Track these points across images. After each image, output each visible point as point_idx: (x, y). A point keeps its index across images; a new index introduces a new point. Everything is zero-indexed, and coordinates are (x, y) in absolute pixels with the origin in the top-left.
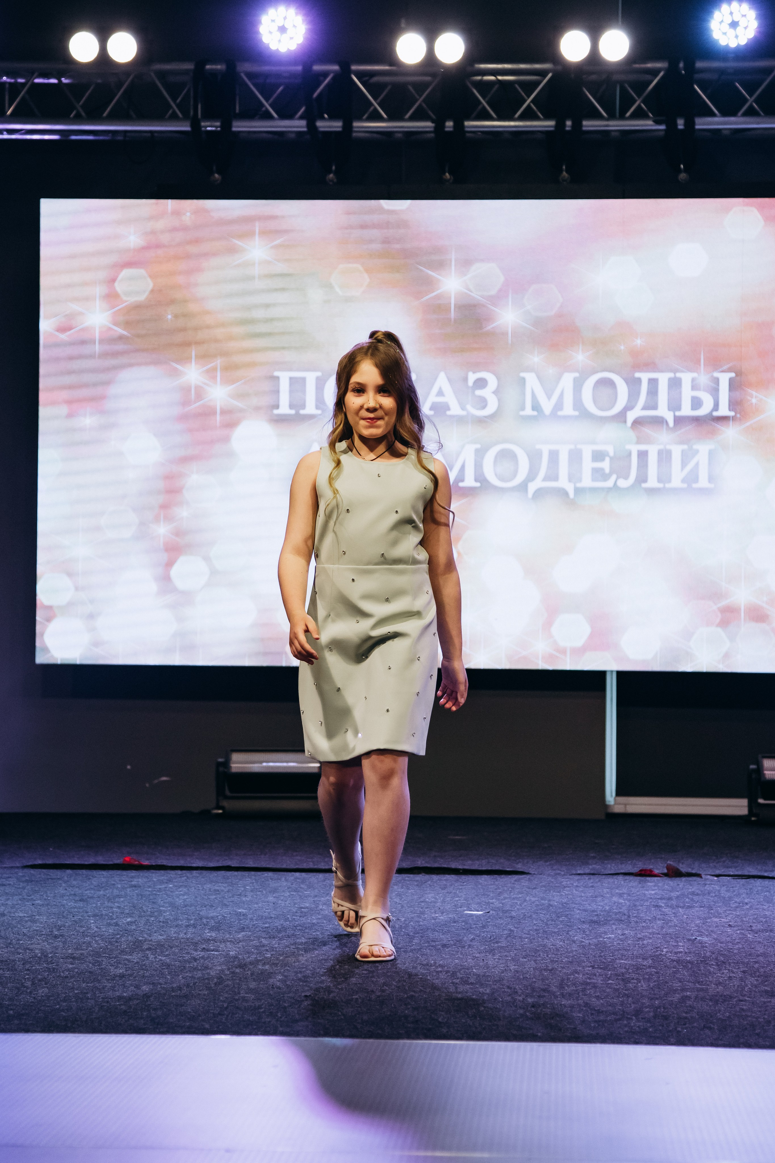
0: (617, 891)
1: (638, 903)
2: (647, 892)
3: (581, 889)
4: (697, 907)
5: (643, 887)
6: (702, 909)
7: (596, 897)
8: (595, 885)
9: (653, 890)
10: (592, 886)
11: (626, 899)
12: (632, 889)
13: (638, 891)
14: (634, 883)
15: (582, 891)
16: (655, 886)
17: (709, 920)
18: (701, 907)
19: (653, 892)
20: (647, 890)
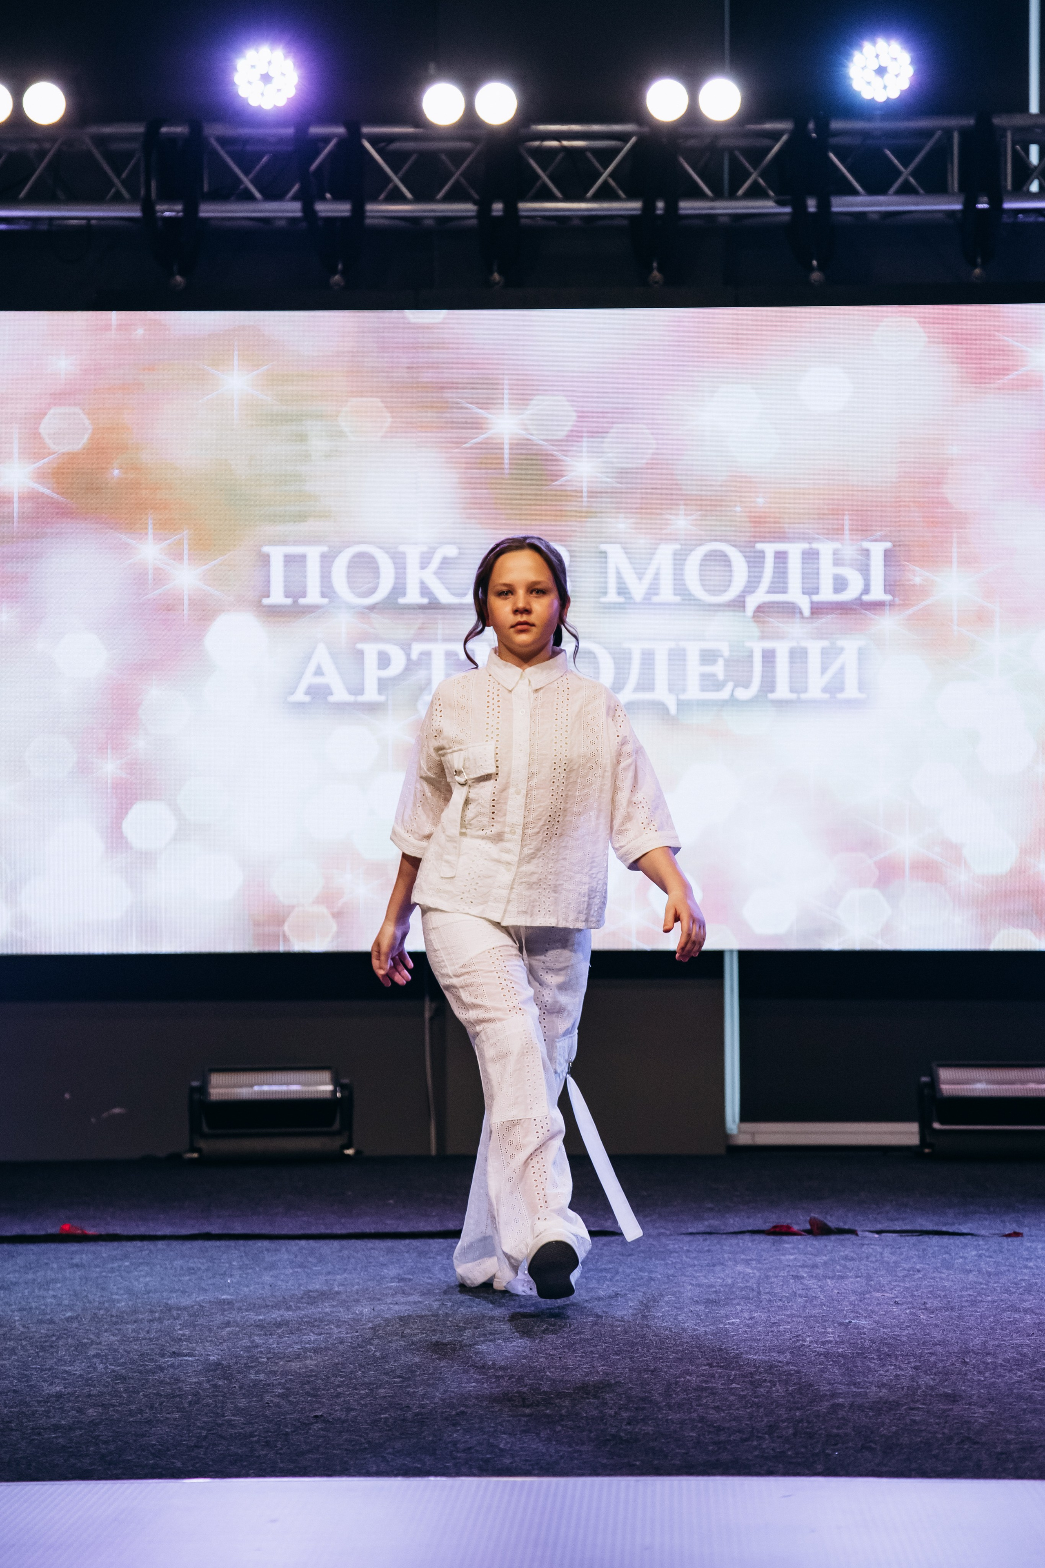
0: (743, 1257)
1: (771, 1274)
2: (783, 1257)
3: (694, 1255)
4: (851, 1277)
5: (778, 1250)
6: (859, 1279)
7: (714, 1265)
8: (712, 1248)
9: (792, 1254)
10: (709, 1251)
11: (755, 1268)
12: (763, 1253)
13: (771, 1257)
14: (765, 1243)
15: (695, 1258)
16: (794, 1248)
17: (868, 1296)
18: (857, 1277)
19: (792, 1257)
20: (783, 1255)
